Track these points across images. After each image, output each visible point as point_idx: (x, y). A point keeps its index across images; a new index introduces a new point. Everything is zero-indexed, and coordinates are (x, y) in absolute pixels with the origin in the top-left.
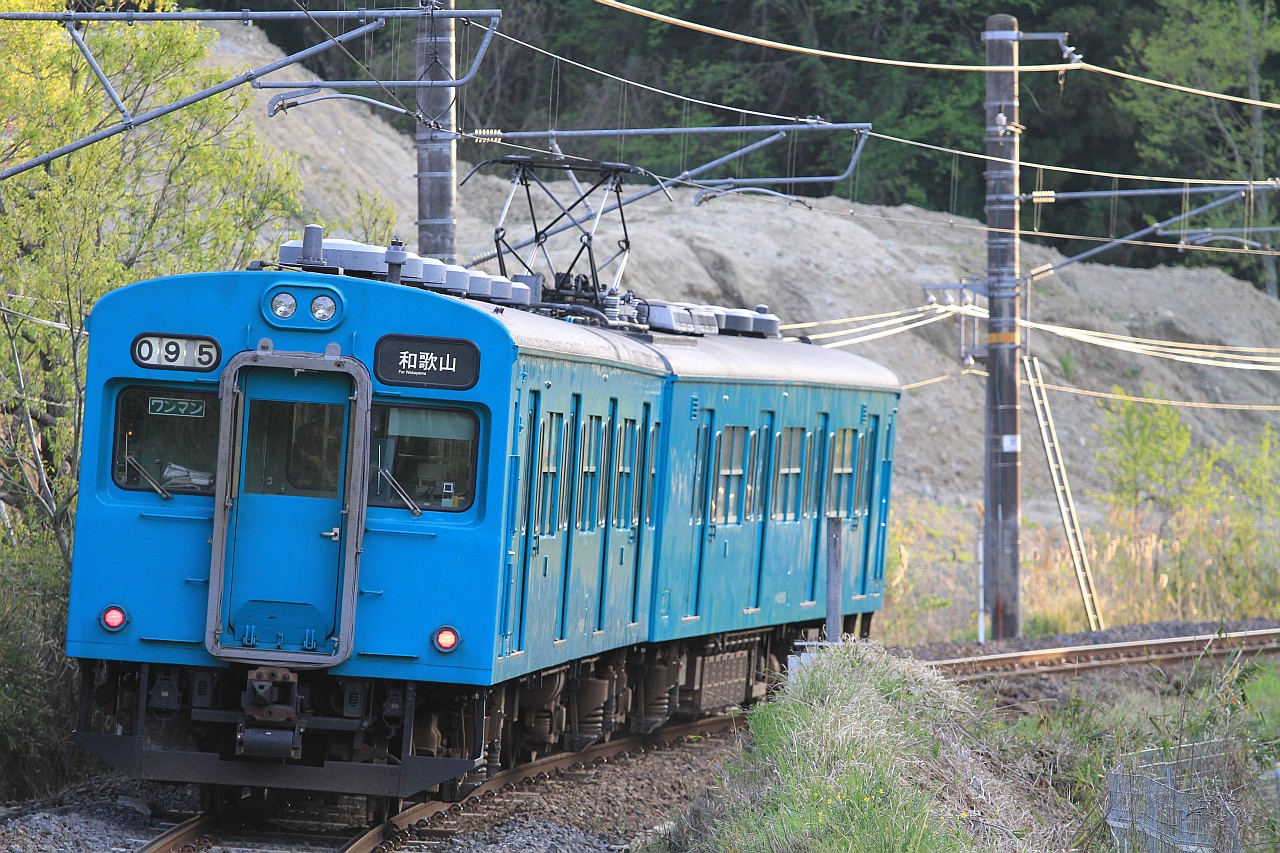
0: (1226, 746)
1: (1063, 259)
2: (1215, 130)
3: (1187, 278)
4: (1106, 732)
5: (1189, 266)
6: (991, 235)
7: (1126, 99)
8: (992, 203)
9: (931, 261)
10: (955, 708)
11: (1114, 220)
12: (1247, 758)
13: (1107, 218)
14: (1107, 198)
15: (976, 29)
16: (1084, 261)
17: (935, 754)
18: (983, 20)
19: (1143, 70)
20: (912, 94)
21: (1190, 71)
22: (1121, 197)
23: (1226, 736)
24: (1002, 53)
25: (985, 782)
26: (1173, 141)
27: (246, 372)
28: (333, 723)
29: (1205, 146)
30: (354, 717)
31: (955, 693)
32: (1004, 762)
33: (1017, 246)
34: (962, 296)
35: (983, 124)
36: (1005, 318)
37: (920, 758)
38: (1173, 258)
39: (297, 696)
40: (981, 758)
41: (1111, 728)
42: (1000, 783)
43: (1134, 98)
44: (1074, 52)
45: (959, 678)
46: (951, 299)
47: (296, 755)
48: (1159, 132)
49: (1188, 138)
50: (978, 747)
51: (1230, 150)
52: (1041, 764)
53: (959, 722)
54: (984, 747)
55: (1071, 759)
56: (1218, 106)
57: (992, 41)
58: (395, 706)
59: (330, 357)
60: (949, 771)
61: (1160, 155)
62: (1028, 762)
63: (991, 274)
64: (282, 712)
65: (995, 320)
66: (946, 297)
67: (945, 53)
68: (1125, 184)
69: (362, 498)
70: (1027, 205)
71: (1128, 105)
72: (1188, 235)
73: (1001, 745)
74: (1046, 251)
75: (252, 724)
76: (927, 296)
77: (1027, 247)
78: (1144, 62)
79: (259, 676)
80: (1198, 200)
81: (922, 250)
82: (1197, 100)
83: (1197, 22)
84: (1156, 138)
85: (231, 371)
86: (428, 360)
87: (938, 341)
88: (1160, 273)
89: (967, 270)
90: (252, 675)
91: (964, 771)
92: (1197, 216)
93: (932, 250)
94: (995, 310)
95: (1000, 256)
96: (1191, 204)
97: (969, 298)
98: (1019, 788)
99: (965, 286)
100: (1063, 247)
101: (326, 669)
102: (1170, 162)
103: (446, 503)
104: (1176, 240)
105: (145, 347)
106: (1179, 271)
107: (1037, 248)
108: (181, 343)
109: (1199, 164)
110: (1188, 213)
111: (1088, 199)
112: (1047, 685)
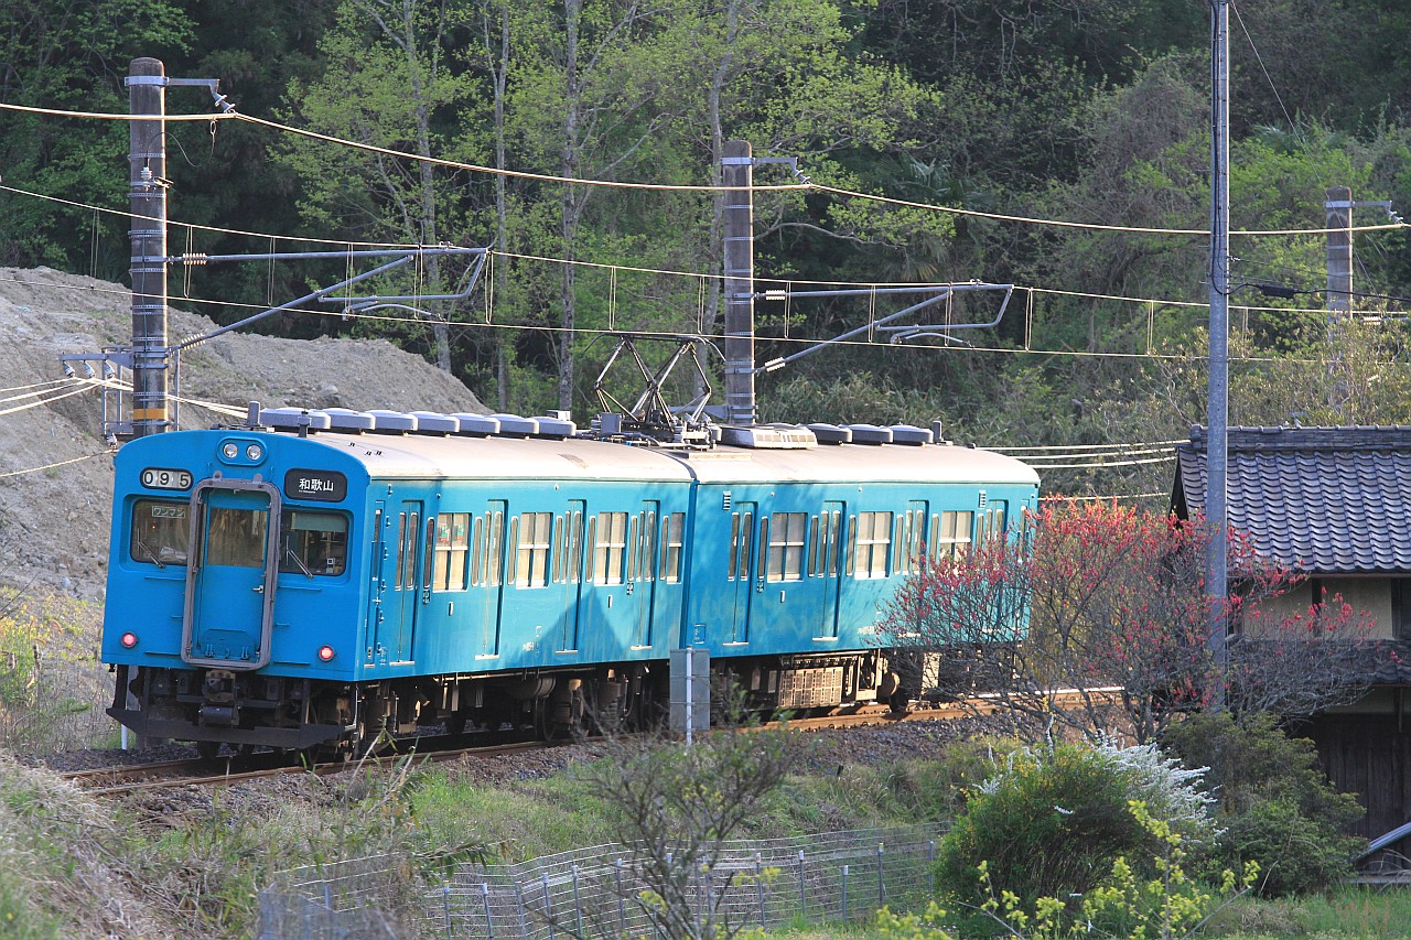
0: (389, 862)
1: (214, 328)
2: (382, 187)
3: (352, 349)
4: (258, 847)
5: (354, 337)
6: (136, 300)
7: (284, 153)
8: (138, 265)
9: (70, 328)
10: (92, 823)
11: (272, 285)
12: (411, 874)
13: (265, 282)
14: (264, 261)
15: (120, 73)
16: (239, 330)
17: (69, 873)
18: (127, 63)
19: (303, 122)
20: (49, 145)
21: (353, 122)
22: (278, 260)
23: (390, 850)
24: (147, 100)
25: (124, 904)
26: (337, 200)
27: (205, 491)
28: (261, 704)
29: (372, 205)
30: (273, 700)
31: (93, 806)
32: (147, 883)
33: (165, 313)
34: (105, 368)
35: (128, 178)
36: (153, 392)
37: (52, 878)
38: (337, 328)
39: (235, 687)
40: (120, 877)
41: (265, 842)
42: (141, 905)
43: (293, 151)
44: (226, 100)
45: (97, 790)
46: (92, 371)
47: (236, 722)
48: (322, 190)
49: (353, 196)
50: (117, 865)
51: (398, 210)
52: (187, 884)
53: (96, 838)
54: (124, 865)
55: (220, 877)
56: (385, 161)
57: (136, 87)
58: (297, 694)
59: (256, 482)
60: (84, 892)
61: (322, 214)
62: (171, 881)
63: (137, 344)
64: (226, 697)
65: (141, 394)
66: (86, 369)
67: (87, 99)
68: (283, 247)
69: (274, 567)
70: (177, 267)
71: (286, 160)
72: (353, 302)
73: (142, 862)
74: (198, 318)
75: (209, 704)
76: (65, 367)
77: (176, 314)
78: (303, 112)
79: (213, 675)
80: (364, 264)
81: (61, 316)
82: (361, 155)
83: (361, 70)
84: (319, 197)
85: (197, 489)
86: (316, 484)
87: (79, 417)
88: (322, 343)
89: (110, 339)
90: (208, 674)
91: (101, 892)
92: (363, 282)
93: (71, 317)
94: (140, 384)
95: (146, 324)
96: (356, 269)
97: (113, 370)
98: (161, 911)
99: (108, 357)
100: (217, 315)
101: (254, 671)
102: (332, 222)
103: (329, 570)
104: (340, 307)
105: (149, 477)
106: (344, 342)
107: (188, 315)
108: (170, 473)
109: (366, 225)
110: (354, 278)
111: (244, 262)
112: (197, 796)
